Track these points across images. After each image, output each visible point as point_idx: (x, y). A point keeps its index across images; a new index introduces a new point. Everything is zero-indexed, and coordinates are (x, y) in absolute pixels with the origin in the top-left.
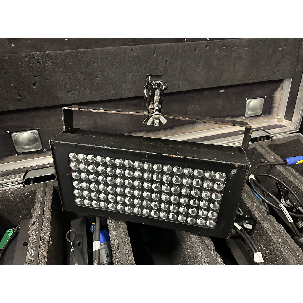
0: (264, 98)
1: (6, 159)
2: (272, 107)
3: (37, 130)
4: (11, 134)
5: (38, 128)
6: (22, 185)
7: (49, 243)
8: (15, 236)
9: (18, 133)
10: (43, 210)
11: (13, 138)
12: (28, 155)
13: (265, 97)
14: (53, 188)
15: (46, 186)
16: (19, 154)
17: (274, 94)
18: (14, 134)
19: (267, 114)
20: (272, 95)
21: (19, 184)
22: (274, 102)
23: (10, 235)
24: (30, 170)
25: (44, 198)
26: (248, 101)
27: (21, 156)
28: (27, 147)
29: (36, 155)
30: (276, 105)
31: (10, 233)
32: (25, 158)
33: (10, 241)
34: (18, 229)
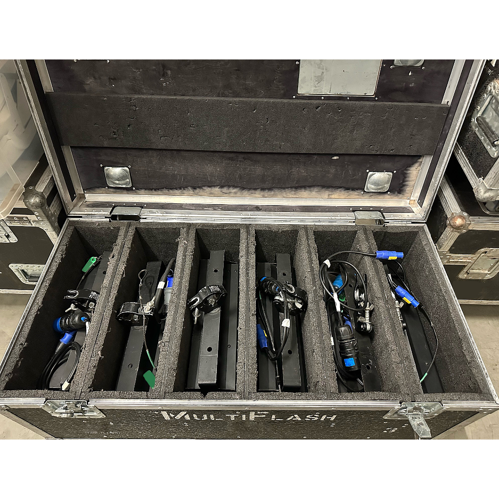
0: (393, 172)
1: (98, 190)
2: (404, 185)
3: (128, 168)
4: (103, 167)
5: (130, 167)
6: (108, 220)
7: (122, 275)
8: (97, 264)
9: (111, 168)
10: (123, 247)
11: (105, 171)
12: (118, 190)
13: (395, 172)
14: (136, 228)
15: (129, 225)
16: (109, 187)
17: (407, 170)
18: (107, 168)
19: (396, 193)
20: (405, 171)
21: (106, 217)
22: (407, 179)
23: (94, 262)
24: (117, 206)
25: (125, 236)
26: (371, 173)
27: (112, 190)
28: (117, 182)
29: (125, 192)
30: (411, 183)
31: (93, 260)
32: (115, 192)
33: (93, 267)
34: (101, 259)
